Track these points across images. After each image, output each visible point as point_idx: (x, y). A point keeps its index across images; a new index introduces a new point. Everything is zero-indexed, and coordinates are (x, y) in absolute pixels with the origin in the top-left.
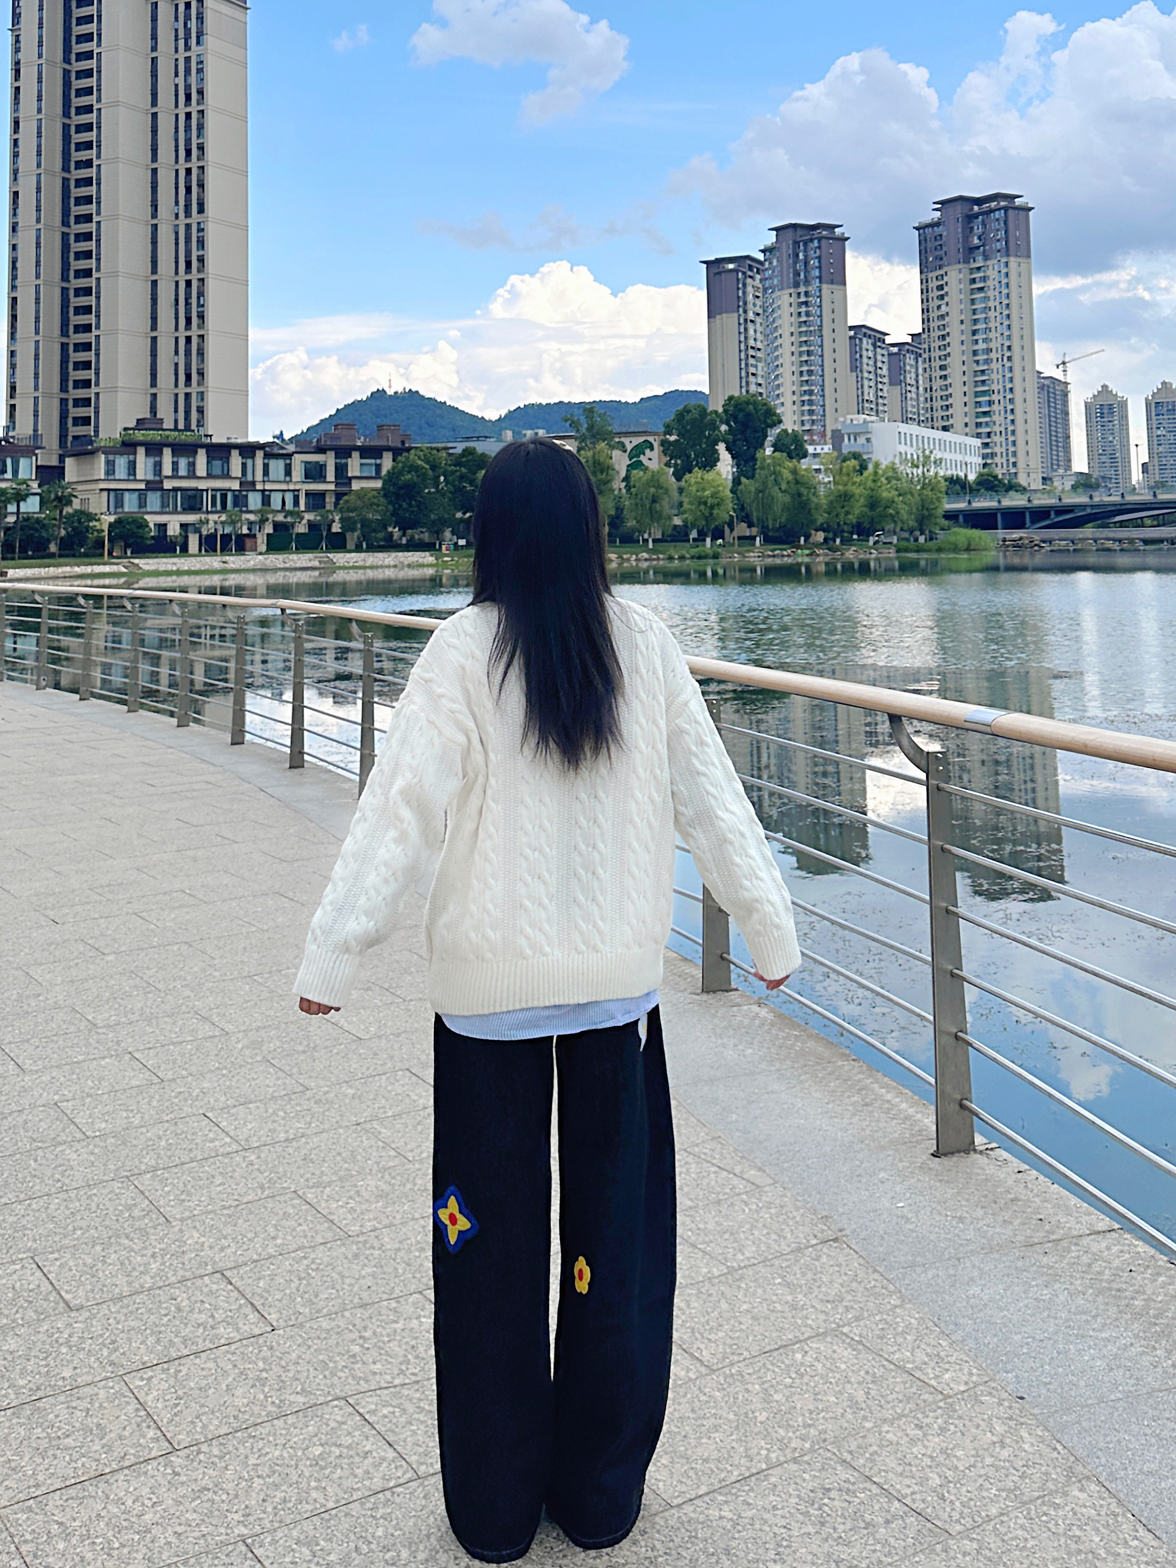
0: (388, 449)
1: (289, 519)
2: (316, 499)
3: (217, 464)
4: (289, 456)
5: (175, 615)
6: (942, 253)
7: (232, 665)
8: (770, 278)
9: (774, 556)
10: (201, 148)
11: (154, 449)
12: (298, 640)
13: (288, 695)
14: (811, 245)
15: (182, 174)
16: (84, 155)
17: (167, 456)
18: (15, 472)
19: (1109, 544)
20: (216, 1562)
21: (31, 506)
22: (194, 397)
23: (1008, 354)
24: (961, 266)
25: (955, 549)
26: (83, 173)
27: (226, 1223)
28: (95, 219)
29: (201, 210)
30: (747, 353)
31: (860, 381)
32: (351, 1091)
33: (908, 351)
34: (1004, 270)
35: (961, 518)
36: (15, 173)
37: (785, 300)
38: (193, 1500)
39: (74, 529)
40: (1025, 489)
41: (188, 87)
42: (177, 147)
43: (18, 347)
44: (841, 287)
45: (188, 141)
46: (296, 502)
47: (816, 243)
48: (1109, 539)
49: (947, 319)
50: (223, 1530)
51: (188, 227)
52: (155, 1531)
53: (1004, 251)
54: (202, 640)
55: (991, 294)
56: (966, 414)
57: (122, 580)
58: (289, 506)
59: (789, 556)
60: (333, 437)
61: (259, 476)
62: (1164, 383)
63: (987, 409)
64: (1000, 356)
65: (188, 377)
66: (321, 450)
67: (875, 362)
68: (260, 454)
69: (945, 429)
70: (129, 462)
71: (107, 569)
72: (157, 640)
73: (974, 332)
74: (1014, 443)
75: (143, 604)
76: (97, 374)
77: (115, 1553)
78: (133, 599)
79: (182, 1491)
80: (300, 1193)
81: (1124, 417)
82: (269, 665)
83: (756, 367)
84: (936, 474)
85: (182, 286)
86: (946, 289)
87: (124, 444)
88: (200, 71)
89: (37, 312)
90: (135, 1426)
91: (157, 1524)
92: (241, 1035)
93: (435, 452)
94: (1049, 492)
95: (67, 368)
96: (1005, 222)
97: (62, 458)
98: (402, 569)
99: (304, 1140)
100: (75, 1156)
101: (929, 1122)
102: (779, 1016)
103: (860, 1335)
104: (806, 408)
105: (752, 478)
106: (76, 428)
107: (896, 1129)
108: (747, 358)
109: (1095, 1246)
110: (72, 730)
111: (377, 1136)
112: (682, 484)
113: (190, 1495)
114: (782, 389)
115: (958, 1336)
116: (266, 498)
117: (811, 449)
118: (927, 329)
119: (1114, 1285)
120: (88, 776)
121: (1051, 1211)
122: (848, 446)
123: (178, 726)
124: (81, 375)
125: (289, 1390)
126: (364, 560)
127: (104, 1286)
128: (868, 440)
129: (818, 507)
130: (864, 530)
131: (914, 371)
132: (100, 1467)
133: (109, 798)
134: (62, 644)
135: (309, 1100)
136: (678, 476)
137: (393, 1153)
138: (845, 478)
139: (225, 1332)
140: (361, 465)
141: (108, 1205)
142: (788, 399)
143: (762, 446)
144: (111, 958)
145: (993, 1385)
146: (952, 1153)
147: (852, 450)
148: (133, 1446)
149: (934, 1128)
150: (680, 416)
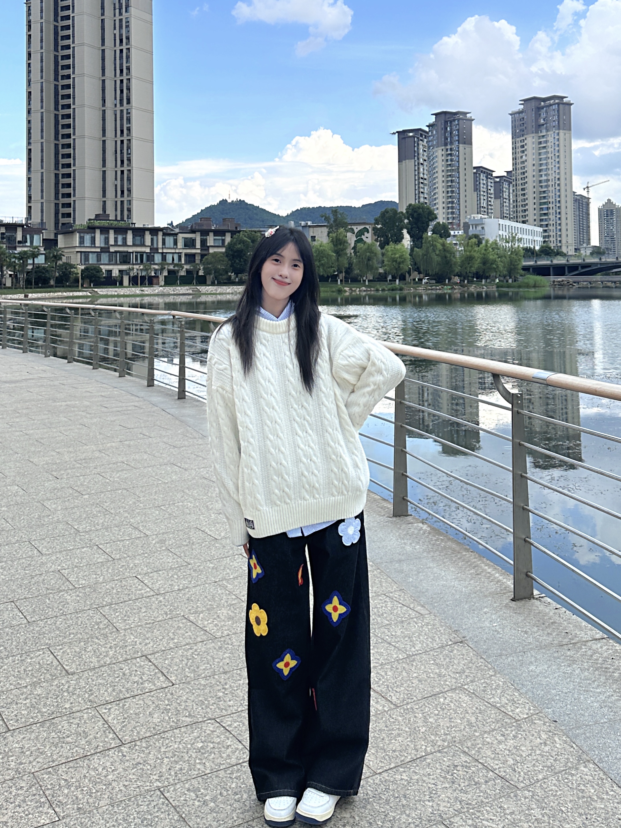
0: (228, 231)
1: (176, 268)
2: (190, 258)
3: (138, 238)
4: (176, 234)
5: (116, 318)
6: (524, 127)
7: (147, 345)
8: (432, 141)
9: (432, 289)
10: (128, 68)
11: (105, 230)
12: (182, 332)
13: (177, 361)
14: (454, 123)
15: (118, 82)
16: (66, 72)
17: (112, 235)
18: (32, 242)
19: (609, 284)
20: (145, 800)
21: (40, 260)
22: (125, 203)
23: (558, 182)
24: (534, 135)
25: (528, 286)
26: (66, 82)
27: (147, 632)
28: (72, 107)
29: (129, 102)
30: (419, 181)
31: (479, 196)
32: (212, 565)
33: (505, 180)
34: (557, 137)
35: (531, 270)
36: (29, 82)
37: (439, 153)
38: (133, 769)
39: (63, 272)
40: (565, 255)
41: (121, 35)
42: (115, 68)
43: (32, 176)
44: (470, 146)
45: (121, 65)
46: (180, 259)
47: (456, 122)
48: (609, 281)
49: (526, 163)
50: (148, 784)
51: (122, 111)
52: (114, 784)
53: (557, 127)
54: (131, 332)
55: (549, 150)
56: (535, 214)
57: (89, 300)
58: (176, 261)
59: (440, 289)
60: (199, 225)
61: (160, 245)
63: (546, 212)
64: (553, 183)
65: (122, 192)
66: (193, 232)
67: (487, 186)
68: (160, 234)
69: (524, 222)
70: (92, 237)
71: (81, 294)
72: (107, 333)
73: (540, 171)
74: (560, 230)
75: (100, 312)
76: (74, 190)
77: (94, 795)
78: (94, 310)
79: (127, 764)
80: (186, 616)
81: (619, 217)
82: (166, 345)
83: (424, 188)
84: (519, 246)
85: (119, 143)
86: (526, 147)
87: (89, 228)
88: (127, 27)
89: (42, 156)
90: (102, 732)
91: (115, 780)
92: (154, 537)
93: (253, 233)
94: (578, 256)
95: (58, 187)
96: (558, 111)
97: (56, 235)
98: (236, 295)
99: (187, 590)
100: (69, 597)
101: (510, 583)
102: (433, 529)
103: (473, 690)
104: (450, 210)
105: (421, 247)
106: (64, 219)
107: (493, 587)
108: (419, 184)
109: (594, 647)
110: (64, 378)
111: (225, 588)
112: (384, 251)
113: (131, 766)
114: (437, 201)
115: (523, 691)
116: (164, 256)
117: (452, 233)
118: (515, 169)
119: (604, 666)
120: (73, 403)
121: (572, 629)
122: (472, 231)
123: (120, 377)
124: (66, 191)
125: (181, 715)
126: (216, 290)
127: (85, 662)
128: (483, 228)
129: (455, 263)
130: (480, 276)
131: (507, 191)
132: (85, 752)
133: (84, 414)
134: (58, 333)
135: (190, 569)
136: (382, 247)
137: (234, 597)
138: (470, 248)
139: (148, 686)
140: (214, 239)
141: (87, 622)
142: (440, 206)
143: (426, 231)
144: (87, 496)
145: (541, 715)
146: (522, 599)
147: (474, 233)
148: (101, 742)
149: (513, 586)
150: (383, 214)
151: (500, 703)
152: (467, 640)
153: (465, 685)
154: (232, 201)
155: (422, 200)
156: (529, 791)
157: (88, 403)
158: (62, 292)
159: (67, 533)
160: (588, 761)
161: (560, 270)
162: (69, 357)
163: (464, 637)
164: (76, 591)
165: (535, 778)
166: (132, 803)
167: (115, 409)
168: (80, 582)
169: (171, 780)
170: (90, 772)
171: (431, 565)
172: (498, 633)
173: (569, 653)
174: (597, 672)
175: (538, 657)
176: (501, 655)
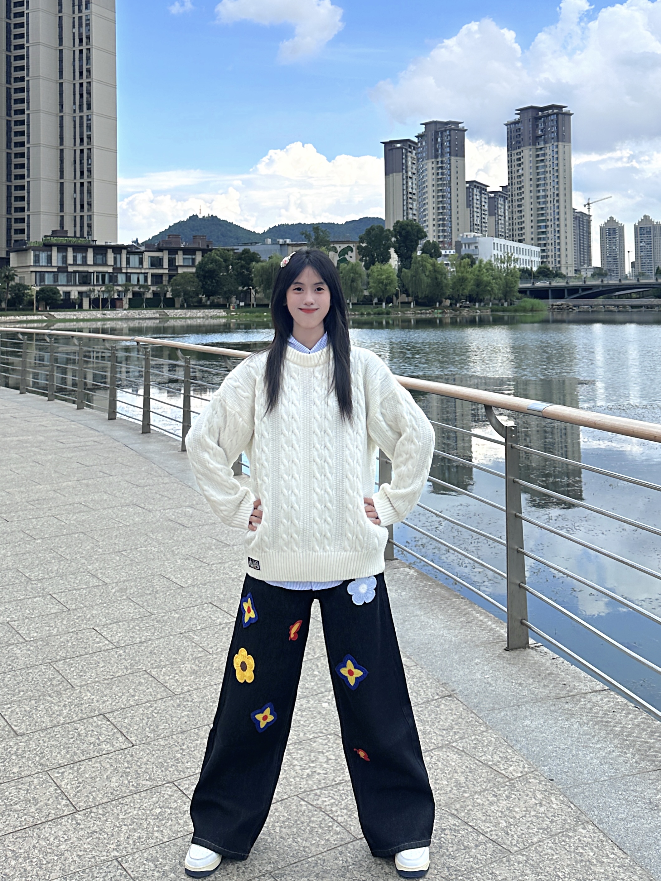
0: (199, 250)
1: (142, 290)
2: (157, 278)
3: (99, 257)
4: (142, 253)
5: (75, 345)
6: (520, 139)
7: (108, 374)
8: (421, 152)
9: (421, 313)
10: (89, 71)
11: (62, 248)
12: (147, 360)
13: (141, 392)
14: (445, 134)
15: (78, 86)
16: (19, 74)
17: (70, 253)
19: (612, 308)
20: (101, 871)
22: (85, 218)
24: (531, 147)
25: (525, 310)
26: (19, 85)
27: (106, 688)
28: (26, 112)
29: (89, 108)
30: (407, 196)
31: (472, 212)
32: (177, 616)
33: (500, 196)
34: (555, 150)
35: (528, 292)
37: (429, 166)
38: (88, 838)
39: (16, 294)
40: (565, 276)
41: (80, 34)
42: (74, 70)
44: (462, 159)
45: (81, 67)
46: (146, 280)
47: (448, 133)
48: (612, 305)
49: (522, 178)
51: (81, 117)
52: (67, 854)
53: (555, 139)
54: (91, 360)
55: (548, 163)
56: (532, 233)
57: (44, 324)
58: (142, 282)
59: (430, 313)
60: (166, 242)
61: (124, 264)
62: (645, 216)
63: (544, 230)
64: (552, 200)
65: (82, 206)
66: (160, 250)
67: (481, 202)
68: (124, 252)
69: (520, 241)
70: (48, 256)
71: (35, 318)
72: (65, 360)
73: (538, 186)
74: (559, 250)
75: (57, 338)
76: (28, 204)
77: (44, 866)
78: (50, 335)
79: (81, 833)
80: (148, 671)
81: (622, 236)
82: (131, 374)
83: (412, 204)
84: (515, 267)
85: (78, 152)
86: (522, 160)
87: (45, 245)
88: (88, 25)
90: (54, 798)
91: (67, 850)
92: (114, 585)
93: (226, 251)
94: (579, 278)
95: (11, 200)
96: (557, 122)
97: (8, 253)
98: (207, 319)
99: (150, 642)
100: (19, 651)
101: (504, 632)
102: (420, 574)
103: (463, 747)
104: (441, 228)
105: (409, 268)
106: (16, 236)
107: (485, 636)
108: (407, 199)
109: (594, 699)
110: (15, 411)
111: (191, 640)
112: (369, 271)
113: (86, 835)
114: (427, 218)
115: (518, 747)
116: (128, 277)
117: (443, 252)
118: (511, 183)
119: (604, 720)
120: (25, 438)
121: (570, 680)
122: (464, 250)
123: (78, 409)
124: (19, 204)
125: (142, 778)
126: (185, 314)
127: (36, 722)
128: (476, 247)
129: (447, 285)
130: (472, 299)
131: (503, 208)
132: (35, 820)
133: (37, 450)
134: (10, 361)
135: (153, 620)
136: (367, 267)
137: (200, 649)
138: (462, 269)
139: (105, 747)
140: (184, 259)
141: (38, 678)
142: (431, 223)
143: (415, 250)
144: (39, 541)
145: (537, 773)
146: (516, 649)
147: (467, 253)
148: (54, 809)
149: (506, 635)
150: (369, 232)
151: (493, 761)
152: (456, 694)
153: (453, 742)
154: (204, 217)
155: (410, 216)
156: (523, 855)
157: (42, 438)
158: (14, 316)
159: (17, 581)
160: (587, 822)
161: (559, 293)
162: (21, 387)
163: (453, 691)
164: (27, 645)
165: (530, 841)
166: (86, 875)
167: (72, 445)
168: (32, 635)
169: (129, 849)
170: (40, 842)
171: (418, 613)
172: (491, 685)
173: (567, 706)
174: (597, 727)
175: (534, 711)
176: (493, 709)
